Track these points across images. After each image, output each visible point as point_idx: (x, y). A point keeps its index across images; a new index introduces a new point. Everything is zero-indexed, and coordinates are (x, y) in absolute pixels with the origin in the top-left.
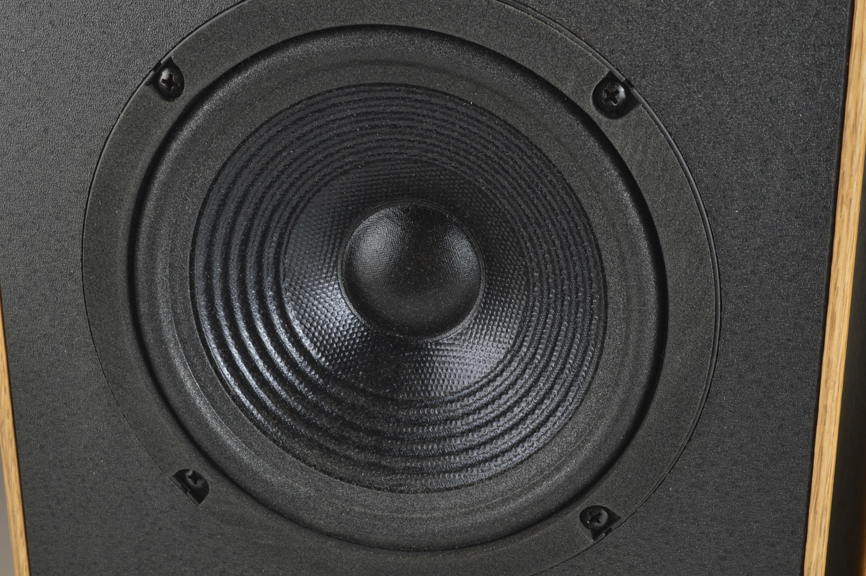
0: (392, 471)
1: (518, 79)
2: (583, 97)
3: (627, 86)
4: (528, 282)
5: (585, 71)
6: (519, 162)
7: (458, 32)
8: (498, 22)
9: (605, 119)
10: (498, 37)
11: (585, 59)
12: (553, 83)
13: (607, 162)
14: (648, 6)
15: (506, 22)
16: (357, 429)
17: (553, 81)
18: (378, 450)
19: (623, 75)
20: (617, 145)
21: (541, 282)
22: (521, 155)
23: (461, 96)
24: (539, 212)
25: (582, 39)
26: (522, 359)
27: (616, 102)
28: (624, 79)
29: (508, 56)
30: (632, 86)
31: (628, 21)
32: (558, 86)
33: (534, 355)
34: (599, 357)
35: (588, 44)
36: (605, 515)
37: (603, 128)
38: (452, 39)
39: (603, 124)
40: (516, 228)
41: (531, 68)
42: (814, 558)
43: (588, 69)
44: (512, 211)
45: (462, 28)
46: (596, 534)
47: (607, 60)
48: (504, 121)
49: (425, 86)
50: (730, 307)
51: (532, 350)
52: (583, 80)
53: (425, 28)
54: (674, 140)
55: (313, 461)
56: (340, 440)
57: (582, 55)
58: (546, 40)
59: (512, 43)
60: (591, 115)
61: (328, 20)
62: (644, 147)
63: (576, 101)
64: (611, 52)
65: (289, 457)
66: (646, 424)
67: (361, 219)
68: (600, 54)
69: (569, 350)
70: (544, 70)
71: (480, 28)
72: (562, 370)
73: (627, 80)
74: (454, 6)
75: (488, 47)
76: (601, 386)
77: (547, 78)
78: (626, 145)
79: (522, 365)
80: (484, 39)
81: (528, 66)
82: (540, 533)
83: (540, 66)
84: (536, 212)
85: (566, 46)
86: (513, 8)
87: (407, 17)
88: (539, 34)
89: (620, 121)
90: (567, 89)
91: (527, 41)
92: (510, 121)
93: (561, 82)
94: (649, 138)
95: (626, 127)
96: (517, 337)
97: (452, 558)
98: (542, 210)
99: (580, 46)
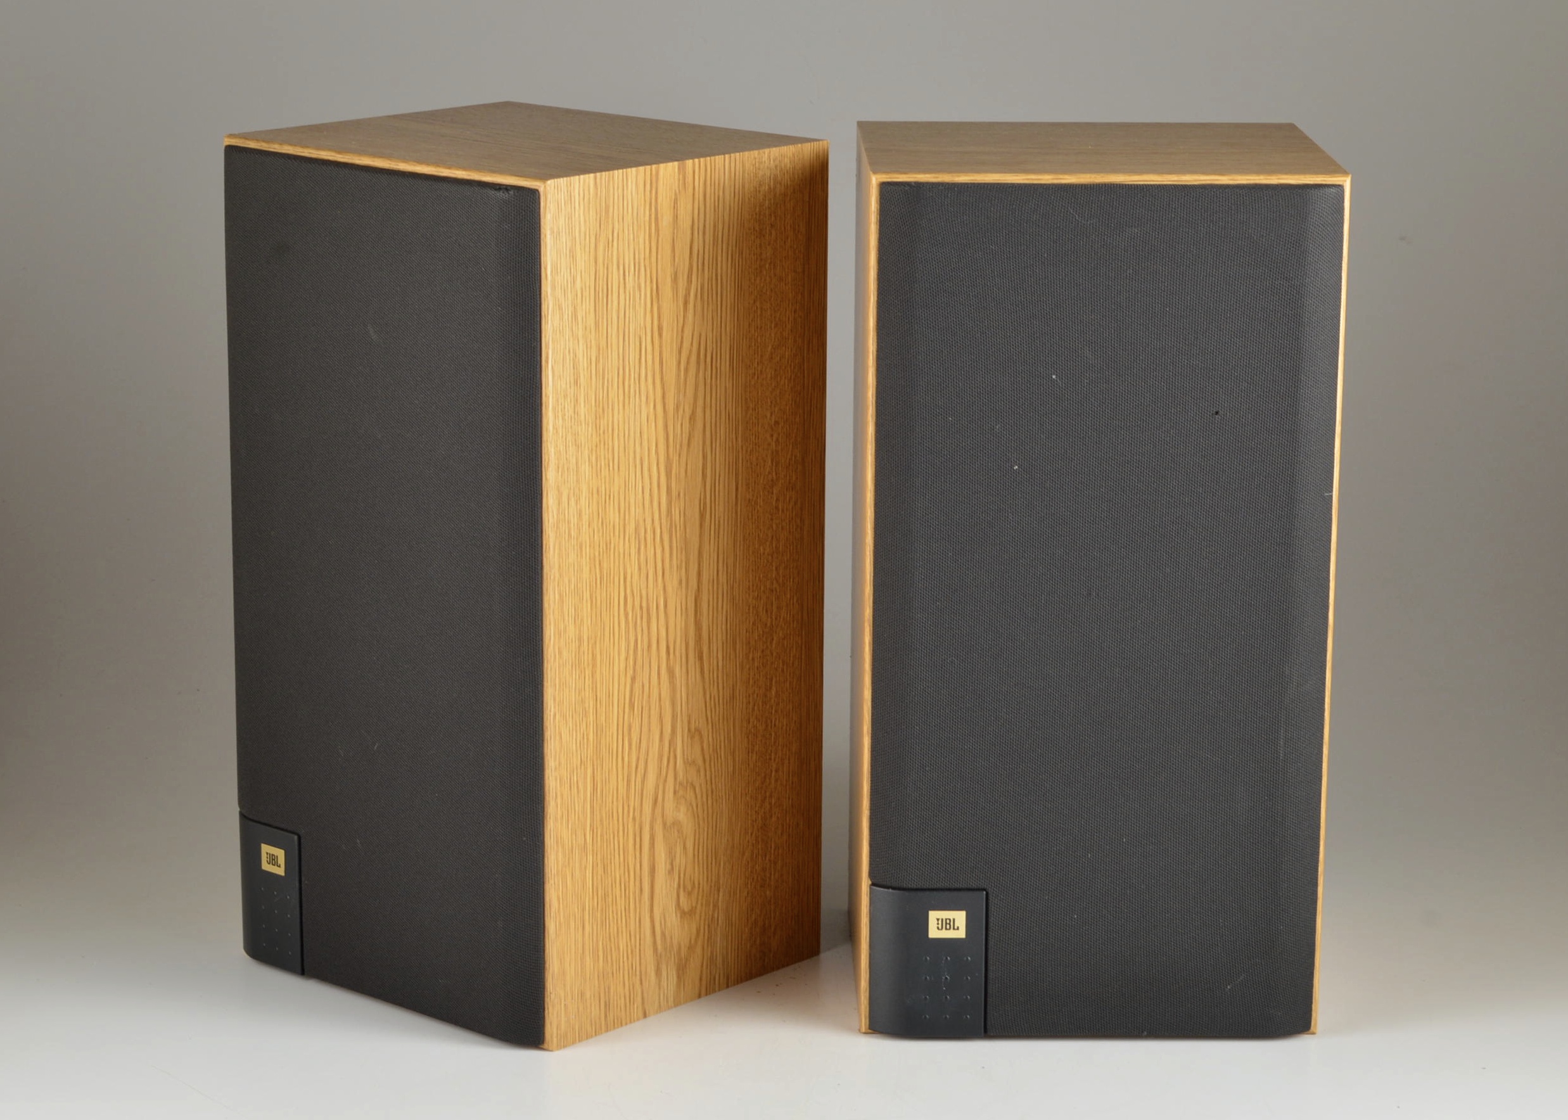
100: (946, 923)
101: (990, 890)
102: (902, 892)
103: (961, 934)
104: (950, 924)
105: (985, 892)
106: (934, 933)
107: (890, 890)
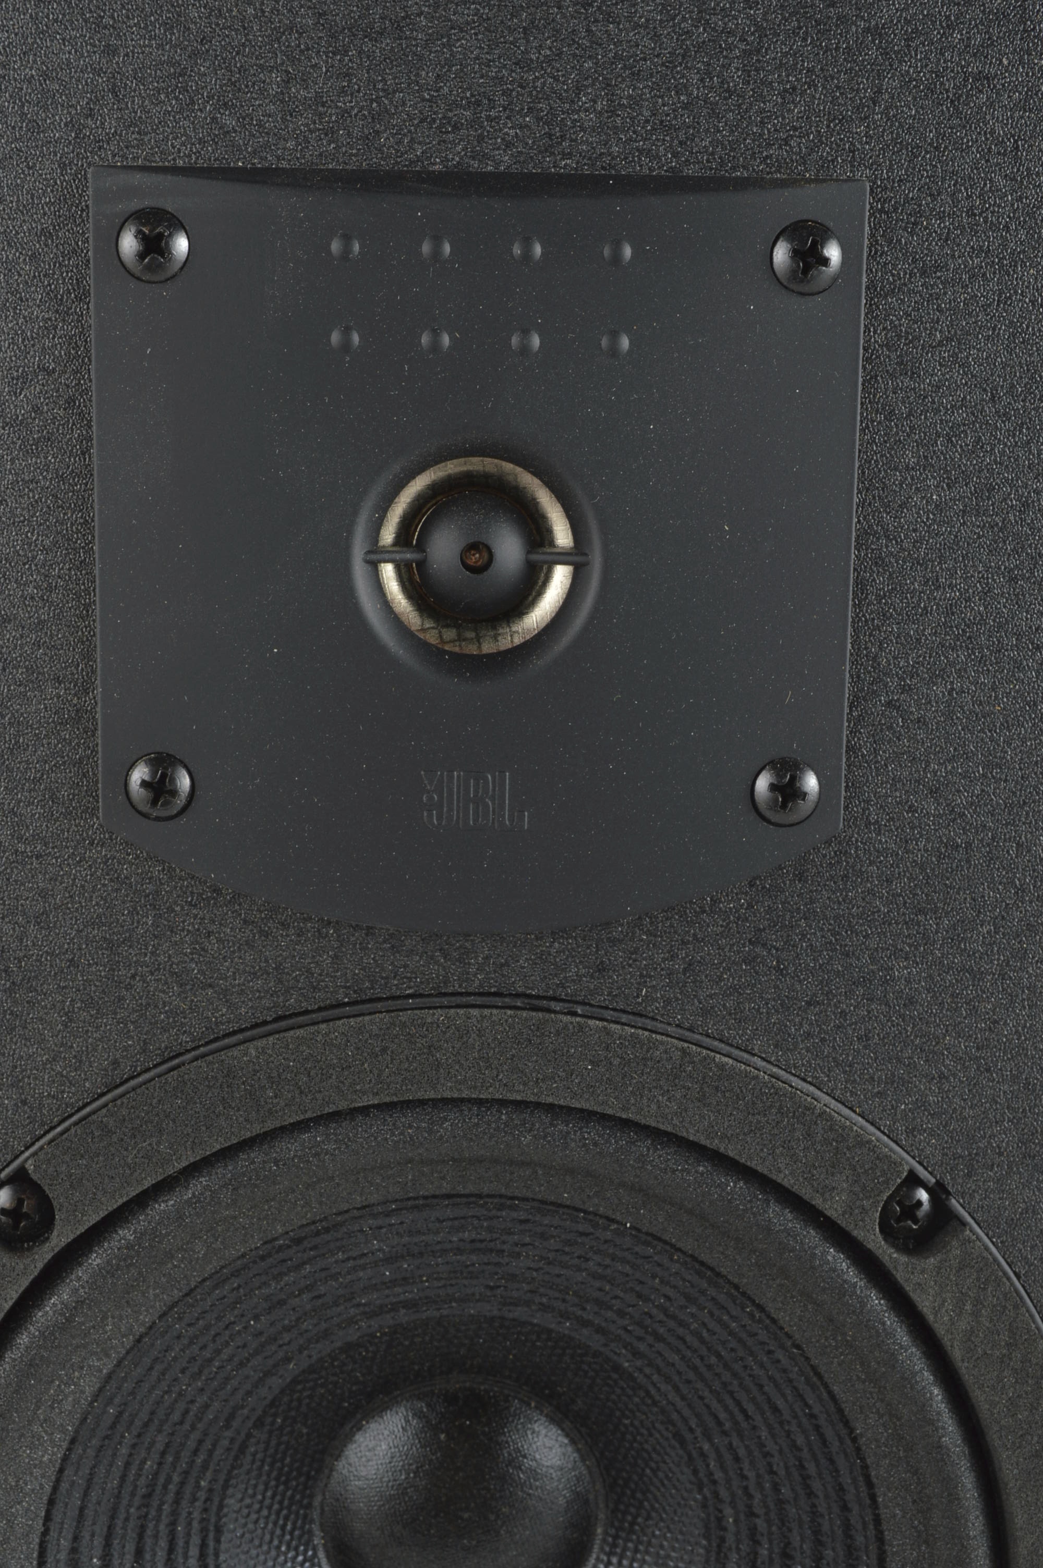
2: (863, 1220)
3: (938, 1193)
5: (866, 1171)
6: (712, 1325)
7: (625, 1109)
8: (702, 1088)
9: (904, 1259)
10: (702, 1117)
11: (865, 1151)
12: (806, 1197)
13: (904, 1335)
14: (978, 1049)
15: (717, 1088)
19: (931, 1173)
20: (925, 1306)
22: (717, 1312)
23: (610, 1213)
24: (744, 1411)
25: (855, 1112)
27: (915, 1221)
28: (933, 1180)
29: (722, 1150)
30: (948, 1193)
31: (942, 1076)
35: (867, 1121)
39: (900, 1268)
40: (689, 1437)
41: (766, 1172)
43: (871, 1168)
44: (680, 1404)
45: (633, 1101)
47: (901, 1147)
48: (692, 1256)
49: (540, 1197)
52: (864, 1188)
53: (562, 1102)
54: (1023, 1286)
57: (856, 1140)
58: (793, 1117)
59: (730, 1126)
60: (879, 1253)
61: (364, 1093)
62: (974, 1305)
63: (850, 1228)
64: (910, 1133)
67: (362, 1420)
68: (888, 1137)
70: (791, 1174)
71: (669, 1099)
73: (938, 1182)
74: (616, 1061)
75: (685, 1134)
77: (795, 1189)
78: (943, 1304)
80: (675, 1121)
81: (759, 1169)
83: (782, 1166)
84: (736, 1411)
85: (831, 1129)
86: (731, 1061)
87: (525, 1084)
88: (781, 1107)
89: (931, 1260)
91: (759, 1122)
92: (703, 1257)
93: (822, 1195)
94: (984, 1289)
95: (943, 1270)
98: (750, 1408)
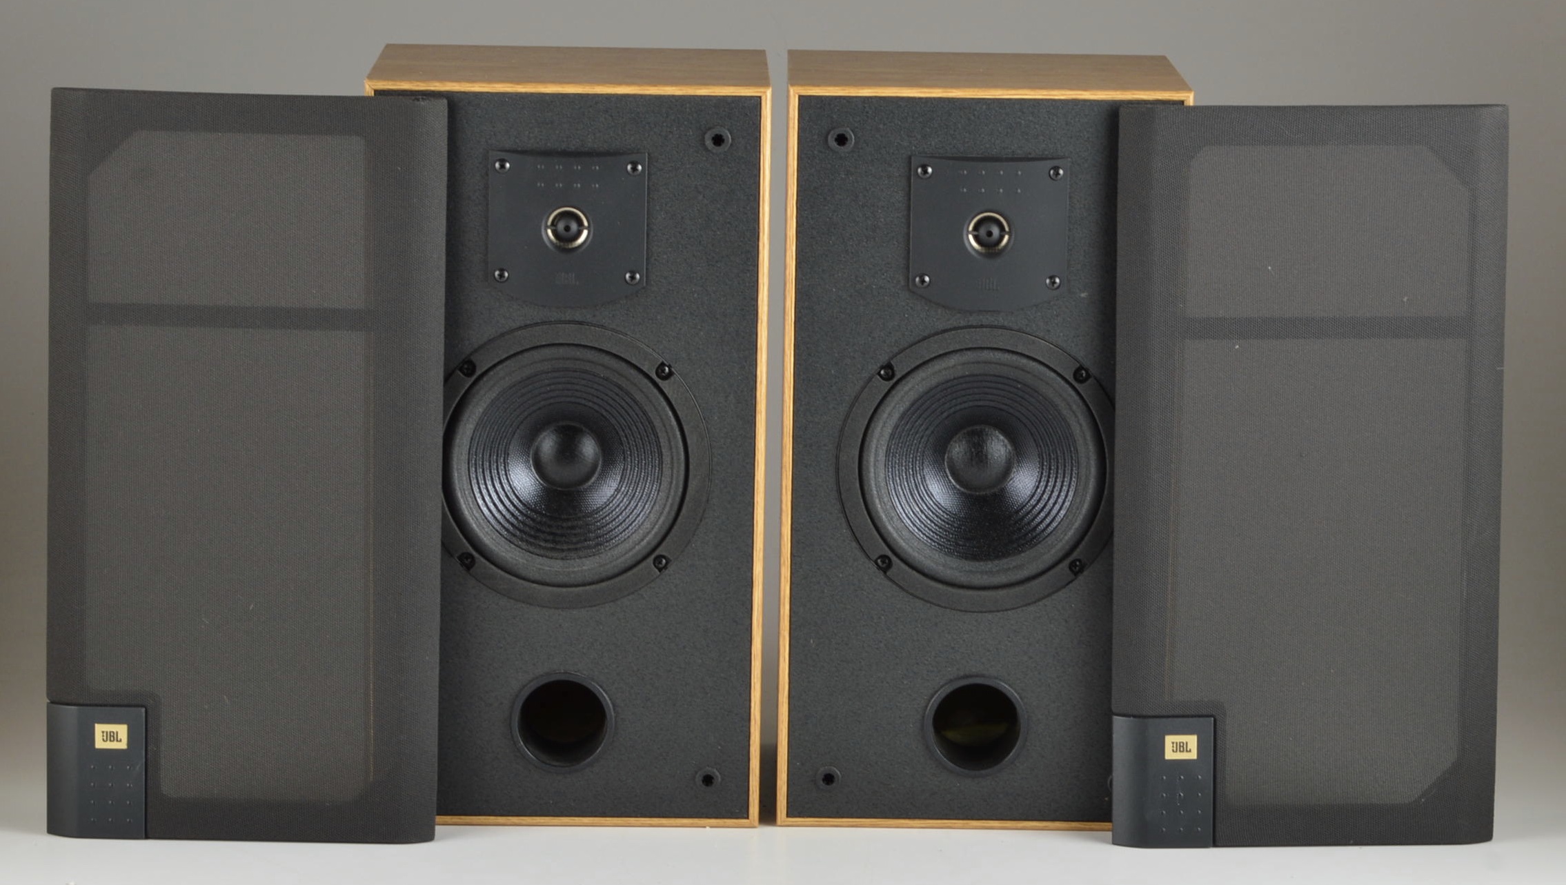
0: (563, 550)
1: (624, 365)
2: (651, 372)
3: (669, 367)
4: (624, 458)
5: (652, 361)
8: (616, 342)
9: (661, 381)
10: (615, 348)
12: (640, 367)
13: (662, 399)
15: (619, 343)
16: (544, 532)
17: (639, 365)
18: (554, 542)
20: (666, 392)
21: (631, 456)
22: (623, 398)
24: (630, 424)
25: (650, 348)
26: (623, 493)
27: (665, 374)
28: (668, 364)
29: (620, 355)
30: (671, 367)
31: (669, 341)
32: (642, 368)
33: (628, 491)
34: (660, 487)
35: (653, 350)
36: (664, 561)
37: (660, 384)
38: (596, 349)
40: (618, 431)
41: (629, 360)
42: (757, 573)
44: (617, 424)
45: (601, 345)
46: (660, 570)
47: (661, 356)
48: (616, 384)
49: (582, 369)
50: (715, 459)
51: (627, 488)
52: (651, 365)
54: (689, 389)
55: (524, 547)
56: (535, 537)
57: (651, 355)
58: (636, 349)
59: (621, 350)
60: (655, 379)
61: (543, 342)
62: (677, 393)
63: (648, 374)
64: (663, 353)
65: (513, 546)
66: (682, 514)
68: (658, 354)
69: (645, 486)
70: (635, 361)
71: (608, 344)
72: (642, 496)
74: (597, 336)
75: (611, 352)
76: (660, 500)
77: (636, 364)
78: (670, 392)
79: (623, 496)
80: (609, 349)
81: (627, 359)
82: (635, 570)
83: (633, 359)
84: (628, 423)
85: (644, 351)
86: (622, 337)
87: (579, 341)
88: (633, 346)
89: (667, 381)
90: (645, 369)
91: (628, 349)
92: (620, 384)
93: (642, 366)
94: (679, 389)
95: (670, 384)
96: (620, 483)
97: (593, 587)
98: (632, 423)
99: (650, 351)
100: (1180, 746)
101: (1217, 717)
102: (1141, 720)
103: (1193, 755)
104: (1183, 747)
105: (1213, 719)
106: (1170, 755)
107: (1132, 718)
